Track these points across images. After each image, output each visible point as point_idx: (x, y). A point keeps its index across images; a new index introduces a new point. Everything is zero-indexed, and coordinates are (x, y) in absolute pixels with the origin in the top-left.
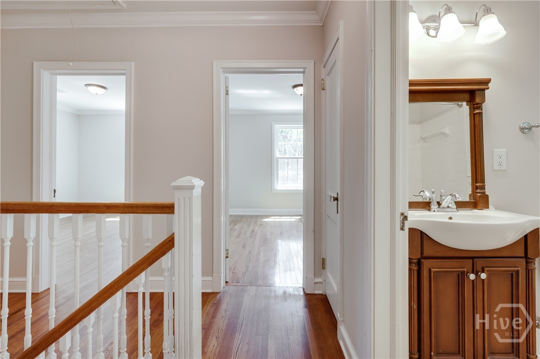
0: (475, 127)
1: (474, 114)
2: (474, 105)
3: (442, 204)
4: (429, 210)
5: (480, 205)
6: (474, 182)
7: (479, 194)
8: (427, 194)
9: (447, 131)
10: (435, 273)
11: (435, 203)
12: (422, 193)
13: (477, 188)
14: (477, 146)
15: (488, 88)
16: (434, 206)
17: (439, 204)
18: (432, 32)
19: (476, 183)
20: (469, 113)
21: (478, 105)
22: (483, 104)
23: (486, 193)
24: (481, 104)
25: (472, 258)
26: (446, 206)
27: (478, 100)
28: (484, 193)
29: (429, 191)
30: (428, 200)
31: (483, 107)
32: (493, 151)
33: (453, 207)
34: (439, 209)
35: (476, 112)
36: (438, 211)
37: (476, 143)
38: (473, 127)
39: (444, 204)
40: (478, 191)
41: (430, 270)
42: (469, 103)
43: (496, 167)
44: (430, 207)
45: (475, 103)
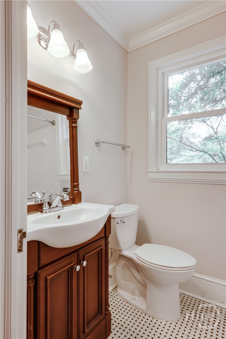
0: (73, 137)
1: (72, 127)
2: (72, 119)
3: (53, 205)
4: (42, 212)
5: (77, 200)
6: (73, 182)
7: (76, 192)
8: (39, 196)
9: (45, 141)
10: (51, 279)
11: (47, 204)
12: (33, 195)
13: (74, 187)
14: (74, 153)
15: (81, 109)
16: (46, 207)
17: (50, 204)
18: (43, 43)
19: (74, 183)
20: (69, 126)
21: (75, 120)
22: (78, 120)
23: (80, 190)
24: (77, 120)
25: (77, 251)
26: (55, 205)
27: (75, 116)
28: (78, 190)
29: (39, 193)
30: (40, 202)
31: (77, 122)
32: (82, 157)
33: (60, 206)
34: (49, 210)
35: (73, 125)
36: (49, 212)
37: (74, 151)
38: (72, 137)
39: (54, 205)
40: (75, 189)
41: (46, 279)
42: (69, 117)
43: (84, 170)
44: (42, 208)
45: (73, 118)
